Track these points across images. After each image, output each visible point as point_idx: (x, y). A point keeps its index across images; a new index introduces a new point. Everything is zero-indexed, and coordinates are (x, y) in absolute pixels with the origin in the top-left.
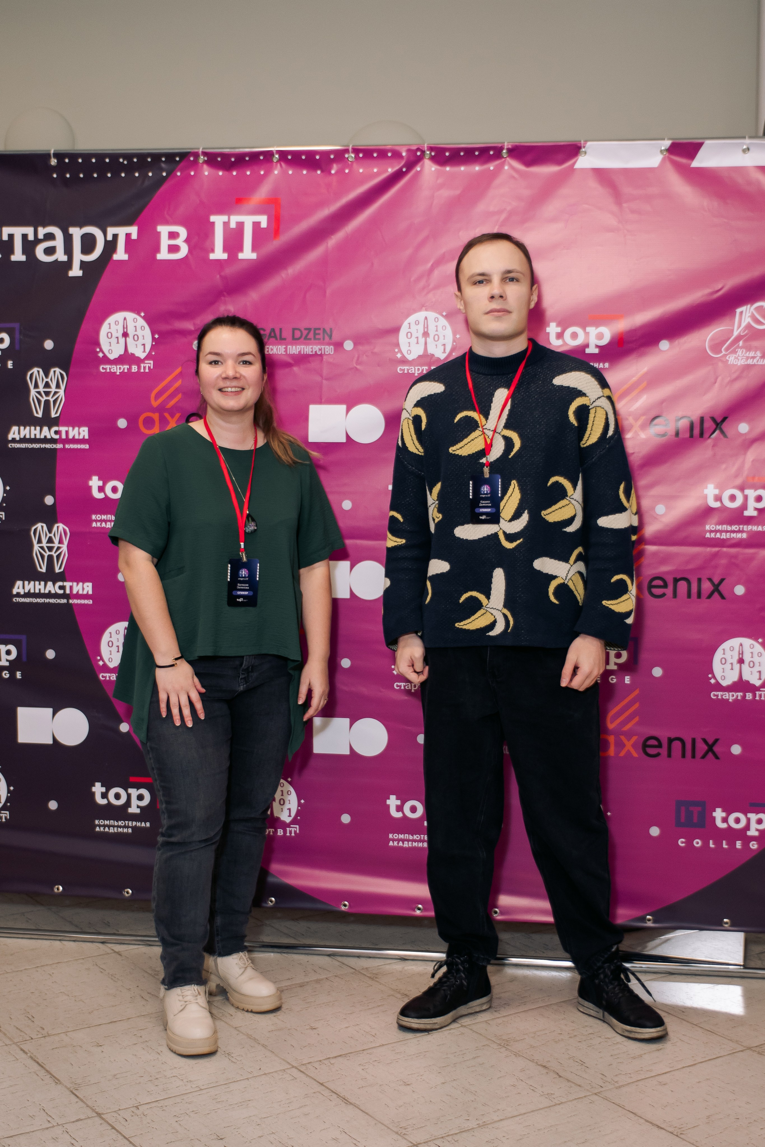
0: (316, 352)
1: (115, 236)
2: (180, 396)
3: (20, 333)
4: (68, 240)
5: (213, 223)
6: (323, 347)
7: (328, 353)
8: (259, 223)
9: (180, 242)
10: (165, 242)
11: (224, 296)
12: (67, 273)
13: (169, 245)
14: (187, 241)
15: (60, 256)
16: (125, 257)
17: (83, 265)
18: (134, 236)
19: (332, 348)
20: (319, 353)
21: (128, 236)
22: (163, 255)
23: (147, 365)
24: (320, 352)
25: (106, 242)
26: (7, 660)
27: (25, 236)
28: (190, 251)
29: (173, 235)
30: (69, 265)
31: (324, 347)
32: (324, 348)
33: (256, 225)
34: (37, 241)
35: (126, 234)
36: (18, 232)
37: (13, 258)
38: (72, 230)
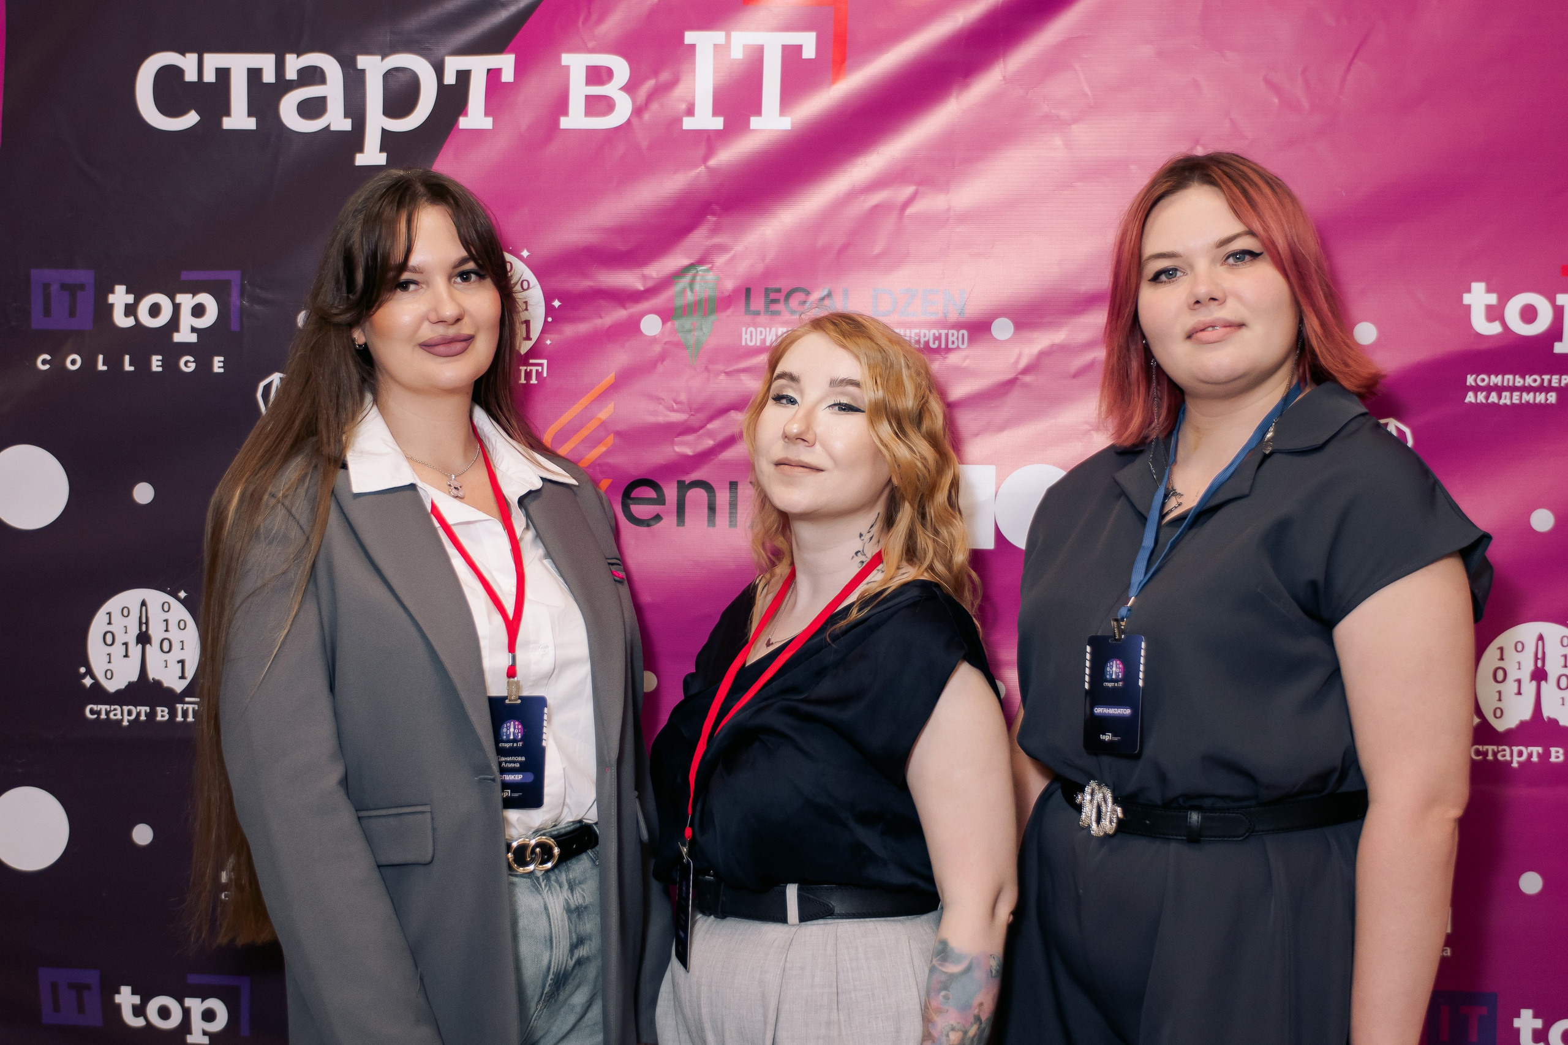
0: (927, 343)
1: (464, 76)
2: (610, 440)
3: (242, 294)
4: (354, 82)
5: (692, 47)
6: (943, 332)
7: (955, 346)
8: (799, 48)
9: (611, 90)
10: (579, 91)
11: (713, 214)
12: (353, 159)
13: (587, 97)
14: (629, 88)
15: (336, 120)
16: (487, 123)
17: (388, 139)
18: (508, 76)
19: (963, 335)
20: (933, 346)
21: (493, 75)
22: (575, 119)
23: (534, 369)
24: (937, 342)
25: (441, 86)
26: (205, 1033)
27: (254, 75)
28: (638, 111)
29: (598, 75)
30: (355, 139)
31: (946, 331)
32: (947, 335)
33: (791, 53)
34: (283, 86)
35: (488, 69)
36: (239, 64)
37: (228, 123)
38: (363, 61)
